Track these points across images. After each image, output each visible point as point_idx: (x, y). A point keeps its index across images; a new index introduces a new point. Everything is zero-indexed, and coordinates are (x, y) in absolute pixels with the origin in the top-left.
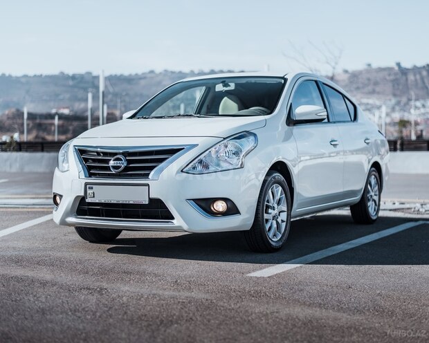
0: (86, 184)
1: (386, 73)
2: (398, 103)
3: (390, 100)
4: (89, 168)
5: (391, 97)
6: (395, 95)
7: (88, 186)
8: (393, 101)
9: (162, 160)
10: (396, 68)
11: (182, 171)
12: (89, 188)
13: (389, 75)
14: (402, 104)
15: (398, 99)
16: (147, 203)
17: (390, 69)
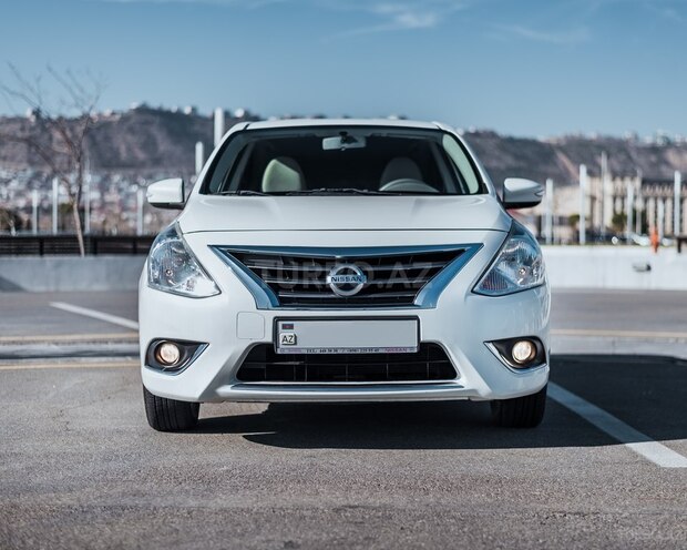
0: (277, 320)
1: (18, 126)
2: (37, 176)
3: (24, 170)
4: (276, 288)
5: (24, 165)
6: (31, 163)
7: (280, 323)
8: (30, 172)
9: (432, 273)
10: (33, 119)
11: (472, 291)
12: (284, 327)
13: (23, 129)
14: (44, 179)
15: (38, 169)
16: (416, 351)
17: (22, 120)
